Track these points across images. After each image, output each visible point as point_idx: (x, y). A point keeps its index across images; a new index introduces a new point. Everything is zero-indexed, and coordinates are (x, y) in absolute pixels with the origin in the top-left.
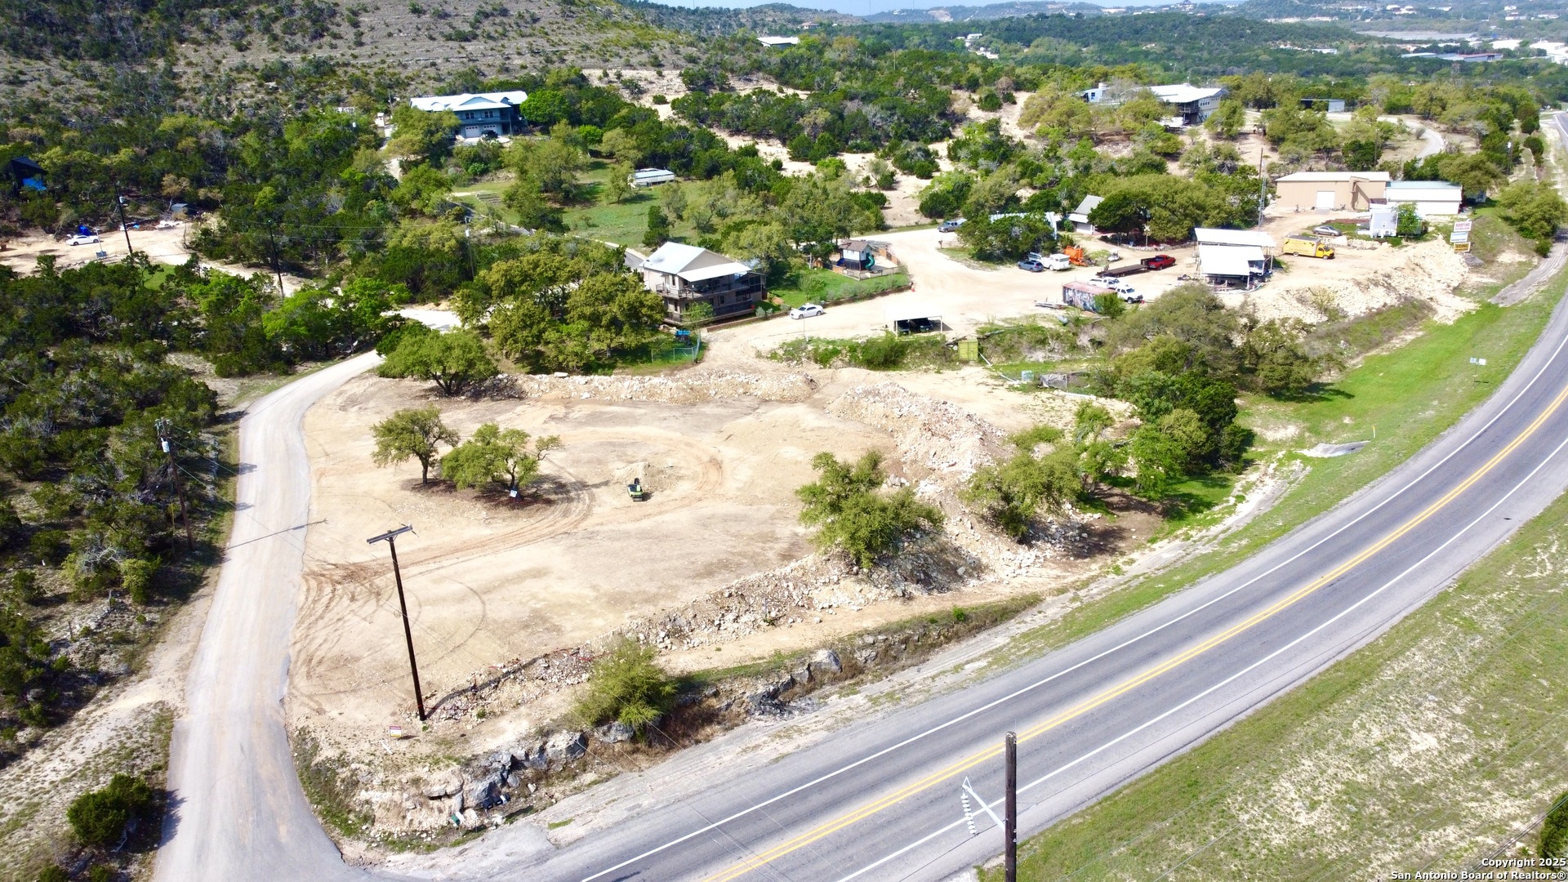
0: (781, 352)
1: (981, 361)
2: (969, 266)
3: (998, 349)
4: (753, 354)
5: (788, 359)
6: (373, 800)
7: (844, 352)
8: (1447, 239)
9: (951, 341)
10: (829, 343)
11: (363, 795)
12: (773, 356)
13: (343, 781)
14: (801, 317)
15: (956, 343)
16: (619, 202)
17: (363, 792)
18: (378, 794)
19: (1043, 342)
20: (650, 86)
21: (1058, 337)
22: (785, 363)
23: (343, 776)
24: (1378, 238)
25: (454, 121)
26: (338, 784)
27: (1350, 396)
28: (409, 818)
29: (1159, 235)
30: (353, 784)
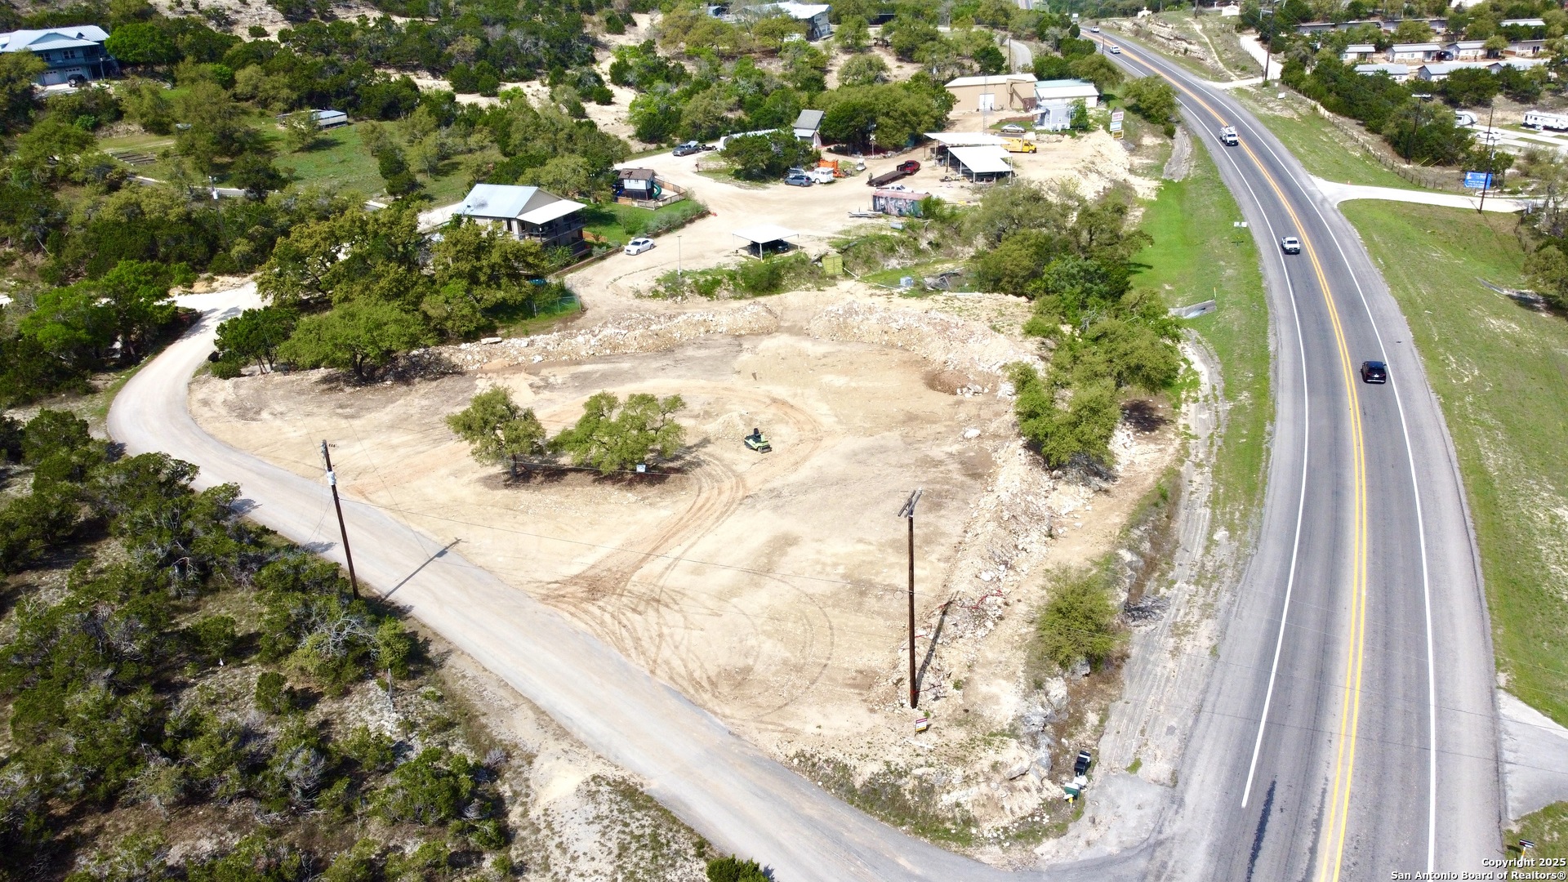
0: (662, 289)
1: (847, 275)
2: (740, 187)
3: (859, 261)
4: (631, 295)
5: (672, 296)
6: (962, 801)
7: (725, 281)
8: (1107, 127)
9: (814, 258)
10: (703, 273)
11: (946, 800)
12: (655, 294)
13: (912, 792)
14: (639, 252)
15: (820, 260)
16: (301, 150)
17: (945, 797)
18: (963, 792)
19: (892, 250)
20: (238, 17)
21: (902, 243)
22: (670, 301)
23: (910, 786)
24: (1056, 132)
25: (37, 64)
26: (908, 796)
27: (1150, 267)
28: (1007, 807)
29: (886, 142)
30: (927, 791)
